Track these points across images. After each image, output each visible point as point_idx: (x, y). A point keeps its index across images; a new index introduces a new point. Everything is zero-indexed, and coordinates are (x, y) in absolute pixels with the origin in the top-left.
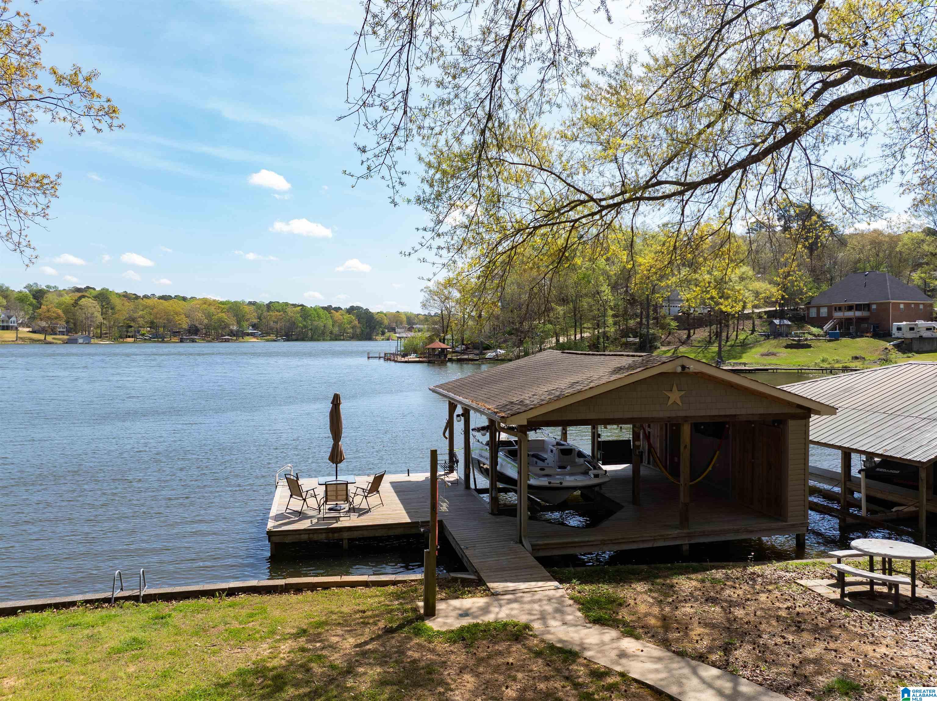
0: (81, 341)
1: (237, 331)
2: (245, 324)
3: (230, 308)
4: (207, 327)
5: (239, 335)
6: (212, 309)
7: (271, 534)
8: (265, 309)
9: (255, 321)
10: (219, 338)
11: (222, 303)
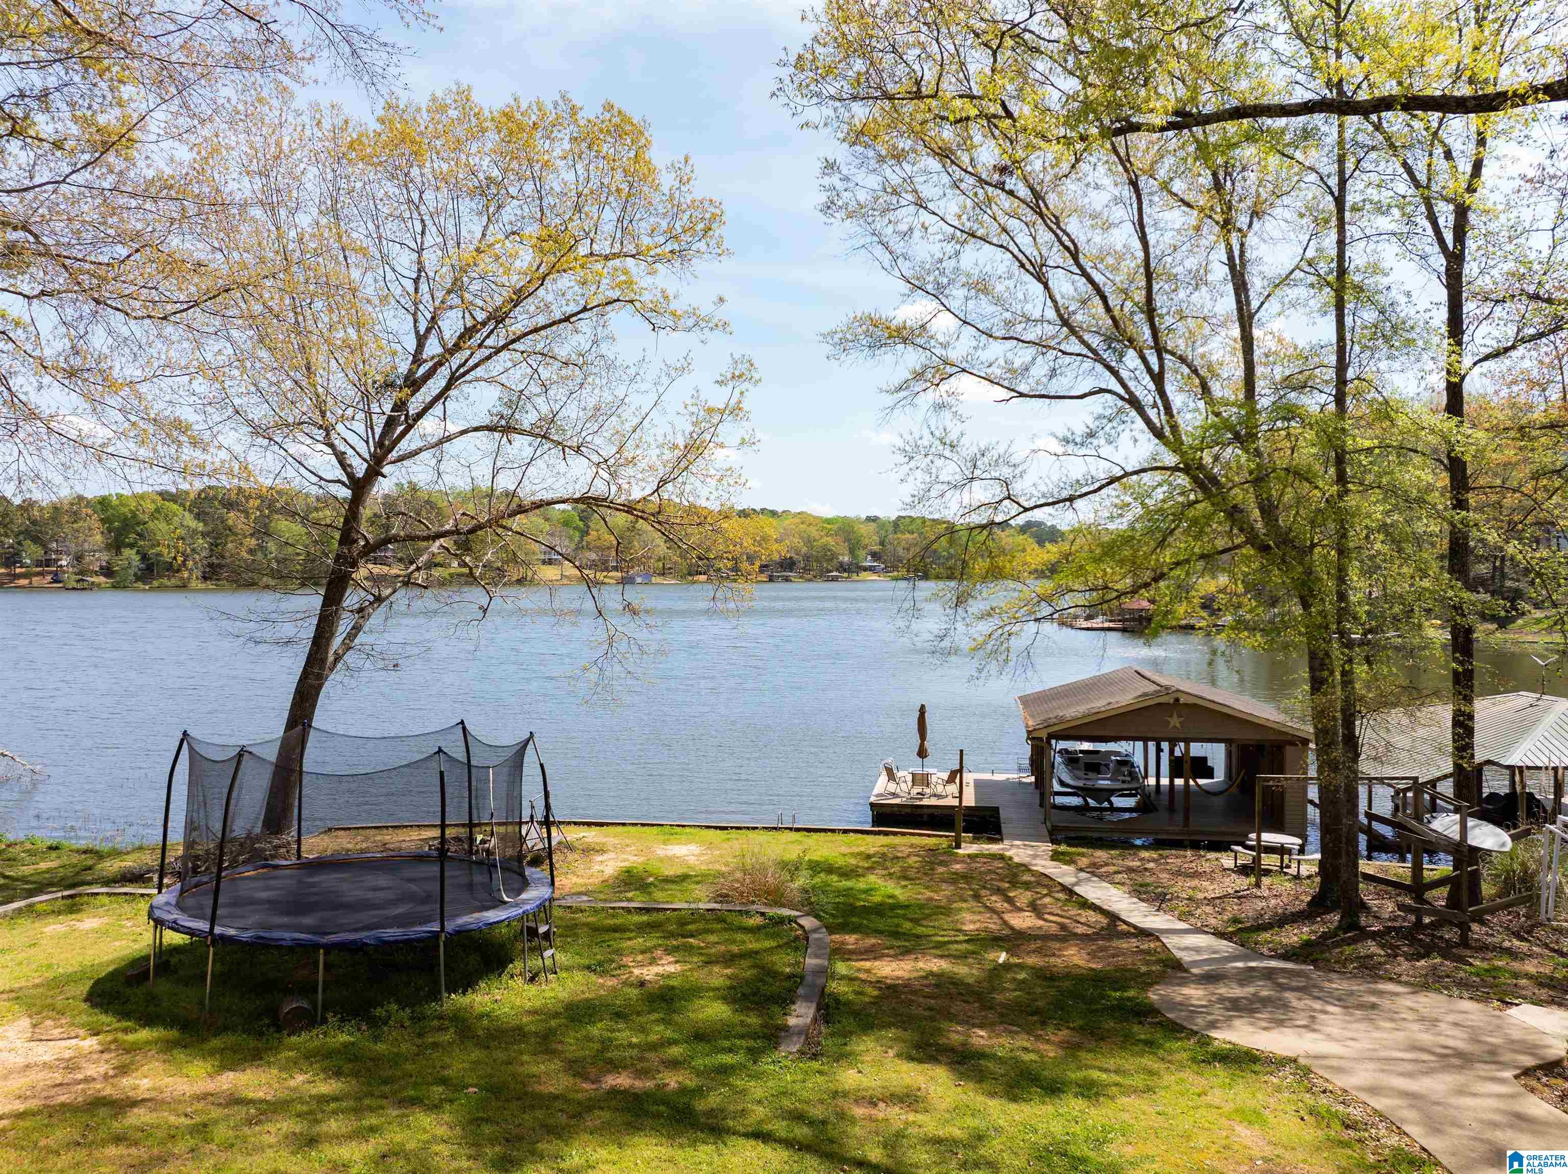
0: (639, 580)
1: (851, 564)
2: (862, 553)
3: (840, 529)
4: (807, 558)
5: (851, 569)
6: (813, 532)
7: (872, 805)
8: (891, 529)
9: (876, 548)
10: (824, 575)
11: (829, 521)
